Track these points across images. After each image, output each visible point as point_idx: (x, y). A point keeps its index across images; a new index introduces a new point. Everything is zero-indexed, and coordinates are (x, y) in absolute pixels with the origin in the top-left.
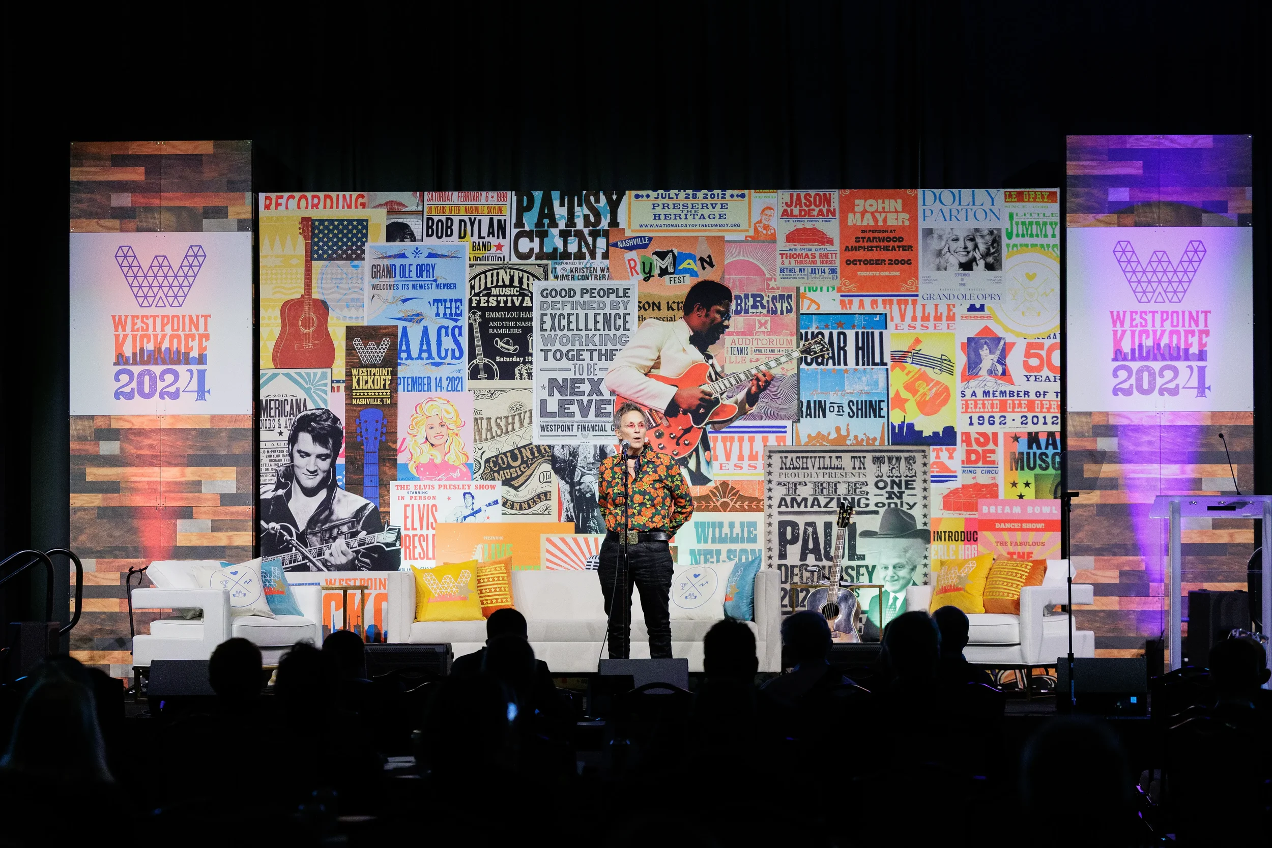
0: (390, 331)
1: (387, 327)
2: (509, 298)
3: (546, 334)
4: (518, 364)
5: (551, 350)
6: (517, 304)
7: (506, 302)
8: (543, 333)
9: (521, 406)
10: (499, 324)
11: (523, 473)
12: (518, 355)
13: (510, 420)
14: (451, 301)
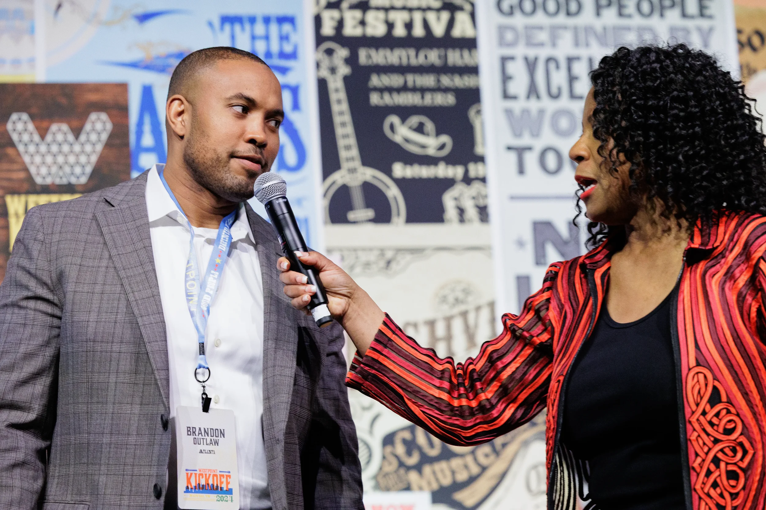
0: (107, 97)
1: (98, 88)
2: (418, 17)
3: (517, 106)
4: (449, 183)
5: (530, 149)
6: (438, 30)
7: (409, 26)
8: (510, 104)
9: (467, 292)
10: (396, 80)
11: (484, 469)
12: (450, 160)
13: (440, 330)
14: (267, 20)
